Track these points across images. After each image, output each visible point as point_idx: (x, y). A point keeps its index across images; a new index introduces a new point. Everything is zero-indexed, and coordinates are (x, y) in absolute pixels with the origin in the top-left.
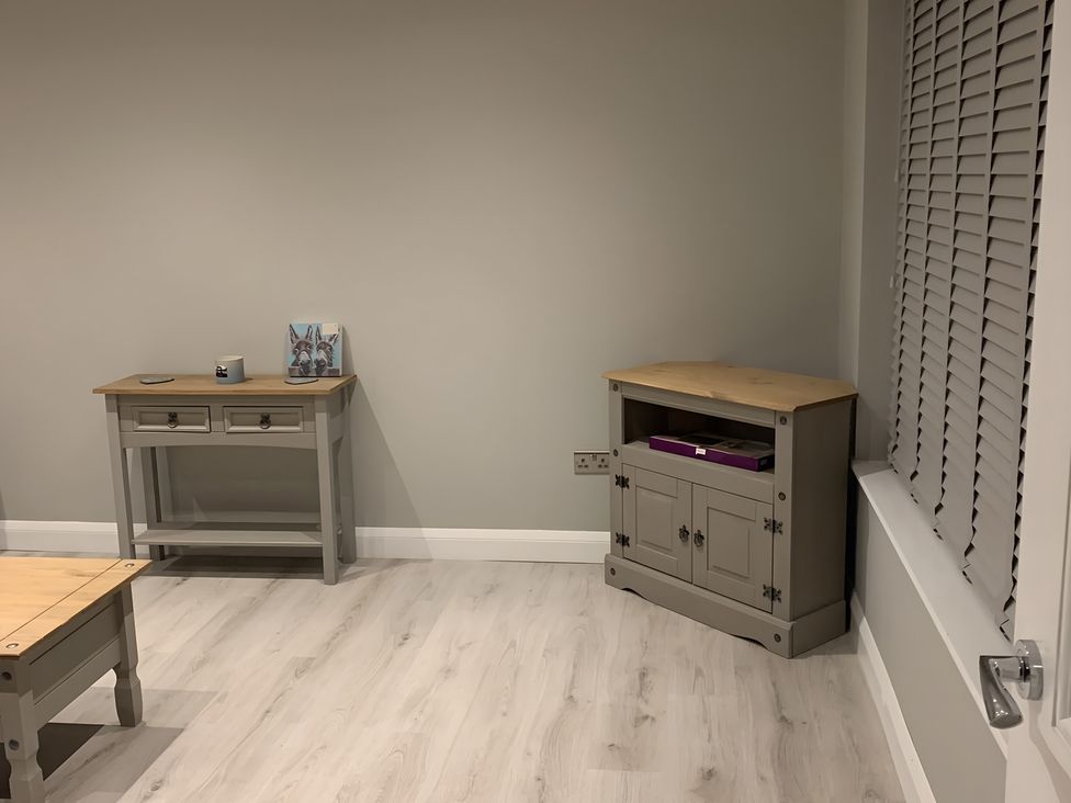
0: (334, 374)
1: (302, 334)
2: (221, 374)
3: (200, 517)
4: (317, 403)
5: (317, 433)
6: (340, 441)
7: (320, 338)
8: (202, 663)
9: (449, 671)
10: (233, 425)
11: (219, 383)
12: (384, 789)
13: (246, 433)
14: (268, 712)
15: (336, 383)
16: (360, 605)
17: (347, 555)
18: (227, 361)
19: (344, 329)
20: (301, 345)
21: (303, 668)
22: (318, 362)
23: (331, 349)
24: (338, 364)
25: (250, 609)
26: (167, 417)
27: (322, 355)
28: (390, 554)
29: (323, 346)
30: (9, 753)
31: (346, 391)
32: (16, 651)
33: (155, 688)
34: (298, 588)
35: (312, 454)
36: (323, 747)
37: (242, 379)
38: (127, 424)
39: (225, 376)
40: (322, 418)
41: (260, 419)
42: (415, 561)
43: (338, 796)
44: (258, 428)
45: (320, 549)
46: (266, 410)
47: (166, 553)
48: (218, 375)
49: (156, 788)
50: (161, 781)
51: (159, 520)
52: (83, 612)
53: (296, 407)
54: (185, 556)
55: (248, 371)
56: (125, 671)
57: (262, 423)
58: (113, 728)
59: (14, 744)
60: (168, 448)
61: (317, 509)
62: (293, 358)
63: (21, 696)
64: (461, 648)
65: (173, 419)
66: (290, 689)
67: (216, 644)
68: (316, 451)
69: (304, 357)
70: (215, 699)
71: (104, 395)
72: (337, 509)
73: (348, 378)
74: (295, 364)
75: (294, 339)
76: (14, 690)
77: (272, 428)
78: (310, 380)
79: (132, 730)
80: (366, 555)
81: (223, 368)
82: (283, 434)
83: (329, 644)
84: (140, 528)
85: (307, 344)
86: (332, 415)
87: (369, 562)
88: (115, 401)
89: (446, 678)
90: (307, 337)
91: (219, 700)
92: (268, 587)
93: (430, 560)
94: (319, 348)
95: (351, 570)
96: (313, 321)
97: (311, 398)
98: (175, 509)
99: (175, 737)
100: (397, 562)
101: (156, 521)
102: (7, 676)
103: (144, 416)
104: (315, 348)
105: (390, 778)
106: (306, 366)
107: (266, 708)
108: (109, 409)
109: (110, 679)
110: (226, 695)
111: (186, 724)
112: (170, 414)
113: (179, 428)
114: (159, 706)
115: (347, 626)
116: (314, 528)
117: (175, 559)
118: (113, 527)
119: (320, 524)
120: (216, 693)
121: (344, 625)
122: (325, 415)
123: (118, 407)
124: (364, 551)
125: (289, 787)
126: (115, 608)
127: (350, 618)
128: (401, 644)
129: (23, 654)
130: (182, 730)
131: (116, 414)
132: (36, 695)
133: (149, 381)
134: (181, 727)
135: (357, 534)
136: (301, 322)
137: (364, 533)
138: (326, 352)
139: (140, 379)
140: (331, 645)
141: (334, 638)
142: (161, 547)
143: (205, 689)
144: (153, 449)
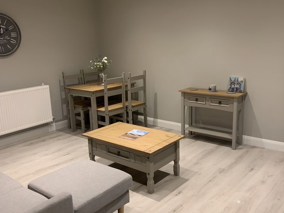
0: (241, 92)
1: (233, 80)
2: (210, 89)
3: (202, 126)
4: (235, 99)
5: (234, 108)
6: (240, 111)
7: (238, 81)
8: (196, 164)
9: (264, 182)
10: (211, 103)
11: (209, 92)
12: (238, 211)
13: (215, 106)
14: (210, 181)
15: (241, 94)
16: (241, 157)
17: (239, 142)
18: (212, 86)
19: (245, 79)
20: (232, 83)
21: (222, 171)
22: (236, 88)
23: (241, 85)
24: (242, 89)
25: (210, 152)
26: (195, 99)
27: (238, 86)
28: (252, 144)
29: (239, 84)
30: (148, 176)
31: (244, 97)
32: (150, 153)
33: (184, 167)
34: (225, 149)
35: (232, 113)
36: (223, 194)
37: (215, 91)
38: (186, 100)
39: (211, 90)
40: (235, 104)
41: (219, 102)
42: (260, 148)
43: (224, 209)
44: (218, 105)
45: (231, 140)
46: (221, 100)
47: (193, 133)
48: (209, 89)
49: (179, 193)
50: (181, 192)
51: (192, 125)
52: (166, 146)
53: (228, 100)
54: (197, 135)
55: (217, 89)
56: (176, 162)
57: (219, 103)
58: (172, 175)
59: (149, 174)
60: (196, 107)
61: (232, 128)
62: (230, 86)
63: (151, 163)
64: (269, 176)
65: (197, 100)
66: (217, 176)
67: (201, 159)
68: (233, 112)
69: (233, 86)
70: (197, 174)
71: (181, 92)
72: (238, 129)
73: (244, 93)
74: (230, 88)
75: (231, 81)
76: (149, 161)
77: (221, 105)
78: (233, 93)
79: (176, 177)
80: (245, 144)
81: (211, 88)
82: (224, 107)
83: (230, 166)
84: (187, 126)
85: (234, 83)
86: (239, 103)
87: (246, 145)
88: (183, 94)
89: (262, 184)
90: (234, 81)
91: (198, 175)
92: (217, 147)
93: (264, 148)
94: (237, 84)
95: (240, 147)
96: (236, 76)
97: (233, 98)
98: (196, 122)
99: (186, 181)
100: (254, 147)
101: (191, 125)
102: (148, 158)
103: (190, 98)
104: (236, 84)
105: (240, 208)
106: (233, 89)
107: (210, 180)
108: (182, 96)
109: (172, 163)
110: (200, 173)
111: (190, 179)
112: (196, 98)
113: (198, 102)
114: (184, 172)
115: (236, 162)
116: (230, 133)
117: (194, 135)
118: (180, 125)
119: (232, 133)
120: (198, 172)
121: (235, 162)
122: (236, 103)
123: (184, 96)
124: (244, 142)
125: (212, 202)
126: (175, 146)
127: (237, 160)
128: (250, 171)
129: (152, 154)
130: (188, 180)
131: (183, 97)
132: (154, 164)
133: (192, 89)
134: (188, 179)
135: (243, 137)
136: (233, 77)
137: (245, 137)
138: (239, 86)
139: (190, 89)
140: (231, 166)
141: (232, 165)
142: (192, 132)
143: (195, 171)
144: (192, 107)
